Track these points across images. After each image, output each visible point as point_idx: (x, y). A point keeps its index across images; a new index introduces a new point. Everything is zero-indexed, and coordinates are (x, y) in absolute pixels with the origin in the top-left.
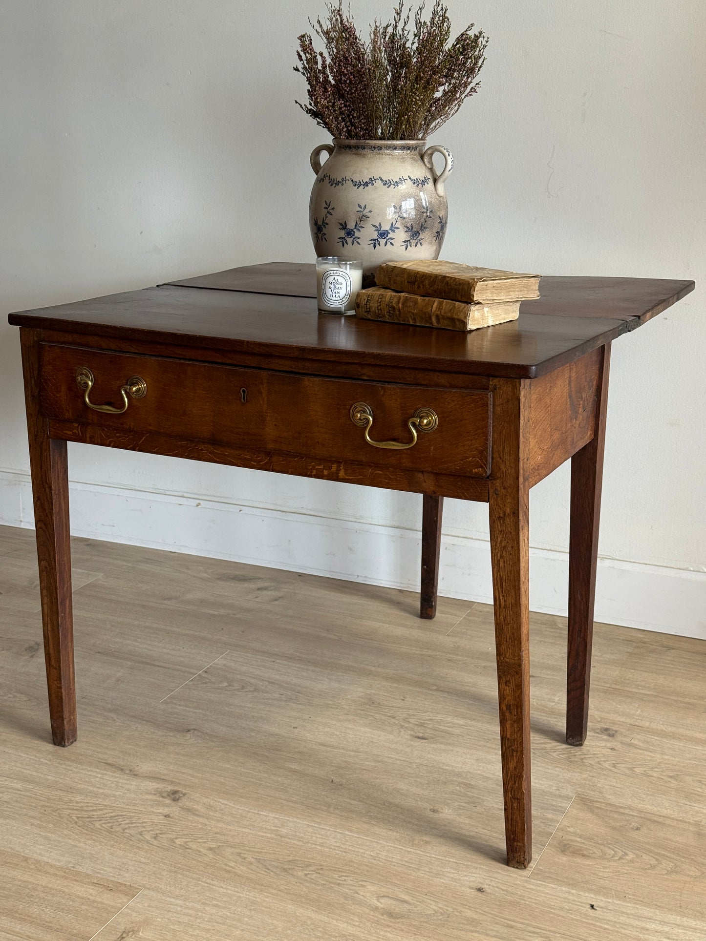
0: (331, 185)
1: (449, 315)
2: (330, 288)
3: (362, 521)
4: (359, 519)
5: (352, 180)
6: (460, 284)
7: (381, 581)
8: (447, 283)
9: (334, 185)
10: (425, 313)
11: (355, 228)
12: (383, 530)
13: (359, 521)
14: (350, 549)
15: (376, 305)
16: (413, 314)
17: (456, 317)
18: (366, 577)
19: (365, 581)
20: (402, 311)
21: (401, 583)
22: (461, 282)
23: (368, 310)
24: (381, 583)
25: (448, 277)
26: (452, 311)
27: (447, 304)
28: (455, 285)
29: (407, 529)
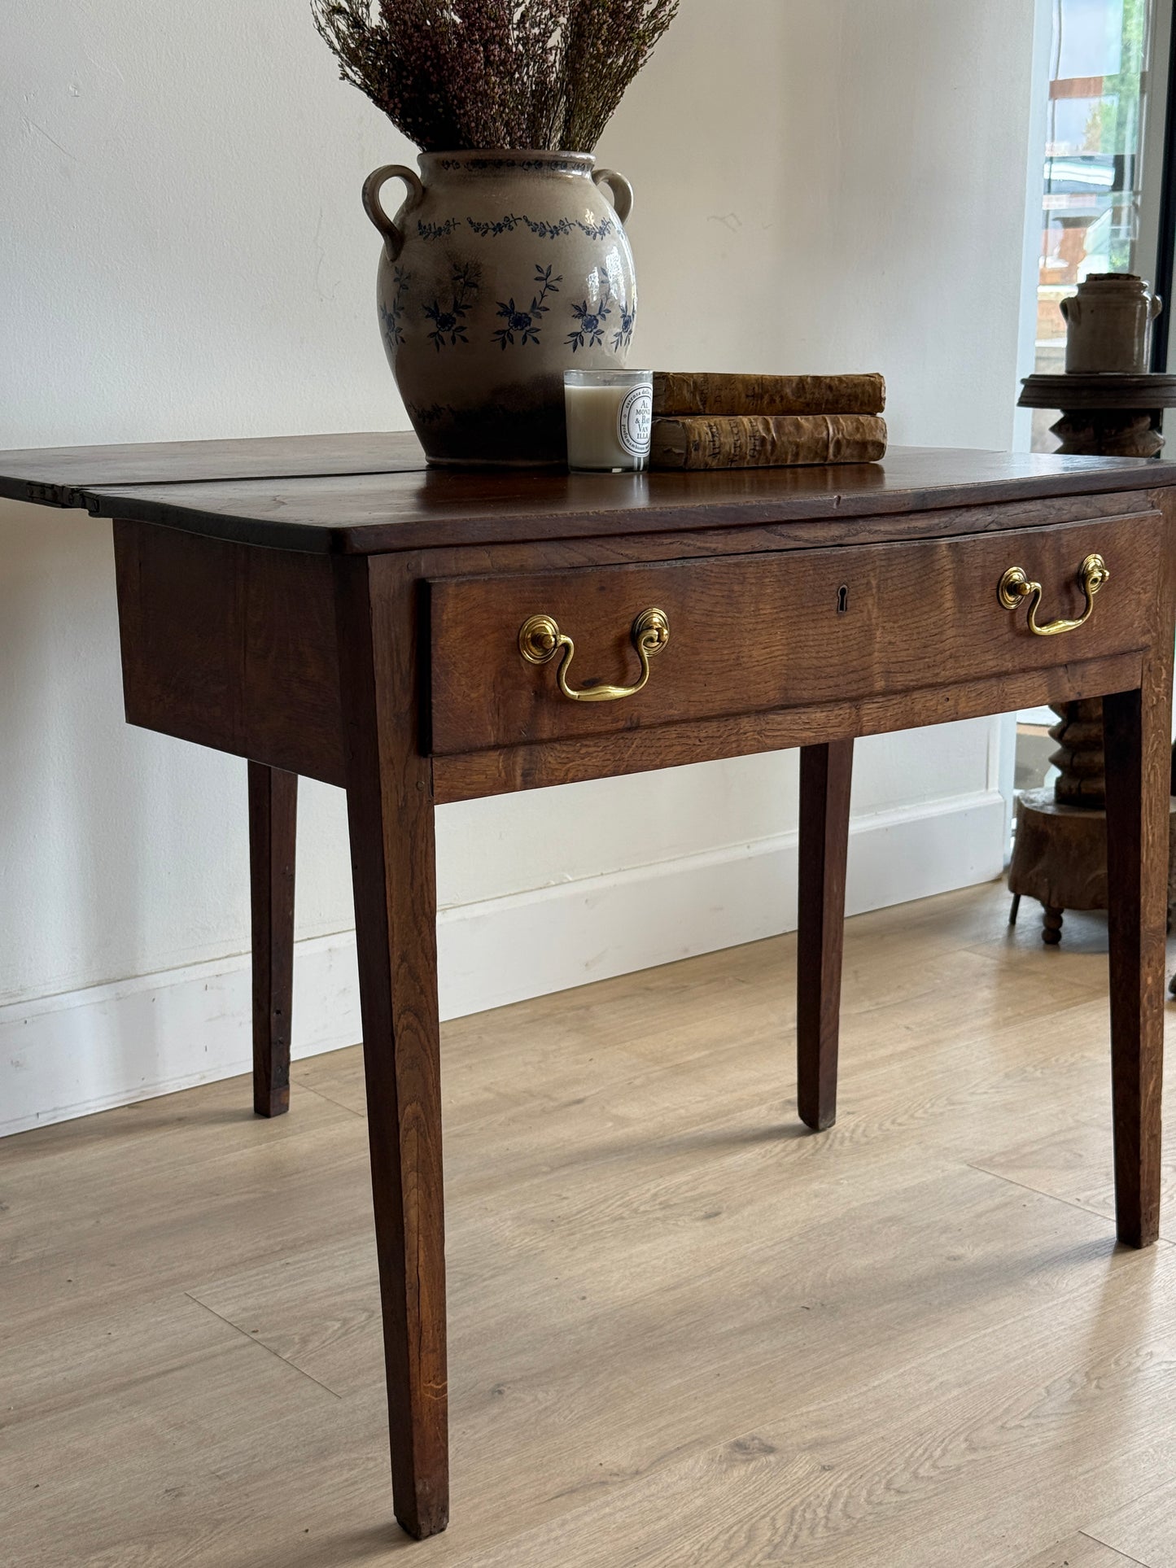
0: (542, 235)
1: (858, 437)
2: (637, 421)
3: (24, 998)
4: (18, 995)
5: (580, 225)
6: (855, 385)
7: (87, 1105)
8: (830, 388)
9: (548, 235)
10: (817, 441)
11: (599, 313)
12: (76, 999)
13: (18, 999)
14: (17, 1064)
15: (731, 440)
16: (797, 445)
17: (871, 439)
18: (55, 1109)
19: (55, 1118)
20: (779, 443)
21: (128, 1091)
22: (856, 382)
23: (717, 450)
24: (88, 1109)
25: (826, 377)
26: (861, 430)
27: (846, 422)
28: (847, 387)
29: (119, 981)
